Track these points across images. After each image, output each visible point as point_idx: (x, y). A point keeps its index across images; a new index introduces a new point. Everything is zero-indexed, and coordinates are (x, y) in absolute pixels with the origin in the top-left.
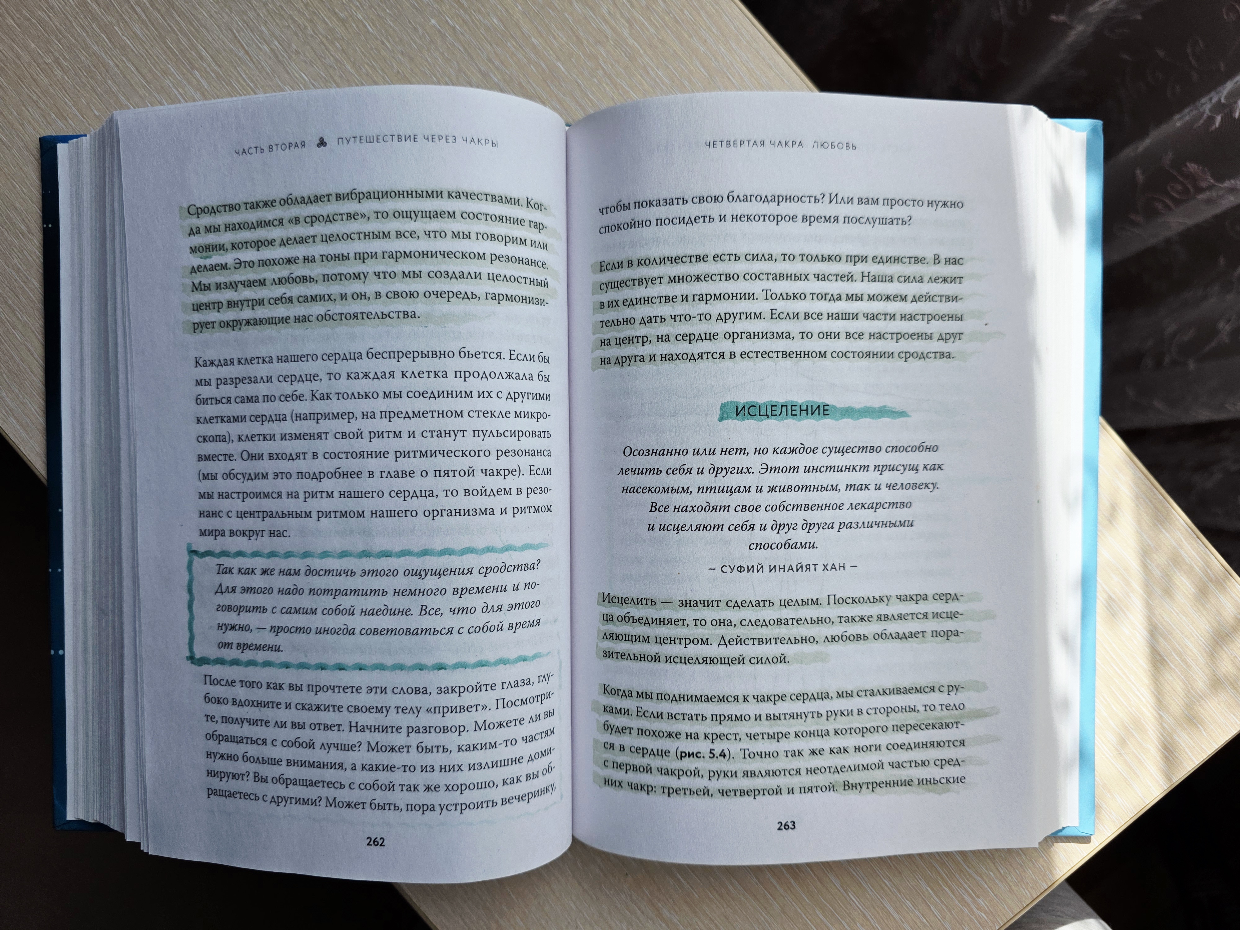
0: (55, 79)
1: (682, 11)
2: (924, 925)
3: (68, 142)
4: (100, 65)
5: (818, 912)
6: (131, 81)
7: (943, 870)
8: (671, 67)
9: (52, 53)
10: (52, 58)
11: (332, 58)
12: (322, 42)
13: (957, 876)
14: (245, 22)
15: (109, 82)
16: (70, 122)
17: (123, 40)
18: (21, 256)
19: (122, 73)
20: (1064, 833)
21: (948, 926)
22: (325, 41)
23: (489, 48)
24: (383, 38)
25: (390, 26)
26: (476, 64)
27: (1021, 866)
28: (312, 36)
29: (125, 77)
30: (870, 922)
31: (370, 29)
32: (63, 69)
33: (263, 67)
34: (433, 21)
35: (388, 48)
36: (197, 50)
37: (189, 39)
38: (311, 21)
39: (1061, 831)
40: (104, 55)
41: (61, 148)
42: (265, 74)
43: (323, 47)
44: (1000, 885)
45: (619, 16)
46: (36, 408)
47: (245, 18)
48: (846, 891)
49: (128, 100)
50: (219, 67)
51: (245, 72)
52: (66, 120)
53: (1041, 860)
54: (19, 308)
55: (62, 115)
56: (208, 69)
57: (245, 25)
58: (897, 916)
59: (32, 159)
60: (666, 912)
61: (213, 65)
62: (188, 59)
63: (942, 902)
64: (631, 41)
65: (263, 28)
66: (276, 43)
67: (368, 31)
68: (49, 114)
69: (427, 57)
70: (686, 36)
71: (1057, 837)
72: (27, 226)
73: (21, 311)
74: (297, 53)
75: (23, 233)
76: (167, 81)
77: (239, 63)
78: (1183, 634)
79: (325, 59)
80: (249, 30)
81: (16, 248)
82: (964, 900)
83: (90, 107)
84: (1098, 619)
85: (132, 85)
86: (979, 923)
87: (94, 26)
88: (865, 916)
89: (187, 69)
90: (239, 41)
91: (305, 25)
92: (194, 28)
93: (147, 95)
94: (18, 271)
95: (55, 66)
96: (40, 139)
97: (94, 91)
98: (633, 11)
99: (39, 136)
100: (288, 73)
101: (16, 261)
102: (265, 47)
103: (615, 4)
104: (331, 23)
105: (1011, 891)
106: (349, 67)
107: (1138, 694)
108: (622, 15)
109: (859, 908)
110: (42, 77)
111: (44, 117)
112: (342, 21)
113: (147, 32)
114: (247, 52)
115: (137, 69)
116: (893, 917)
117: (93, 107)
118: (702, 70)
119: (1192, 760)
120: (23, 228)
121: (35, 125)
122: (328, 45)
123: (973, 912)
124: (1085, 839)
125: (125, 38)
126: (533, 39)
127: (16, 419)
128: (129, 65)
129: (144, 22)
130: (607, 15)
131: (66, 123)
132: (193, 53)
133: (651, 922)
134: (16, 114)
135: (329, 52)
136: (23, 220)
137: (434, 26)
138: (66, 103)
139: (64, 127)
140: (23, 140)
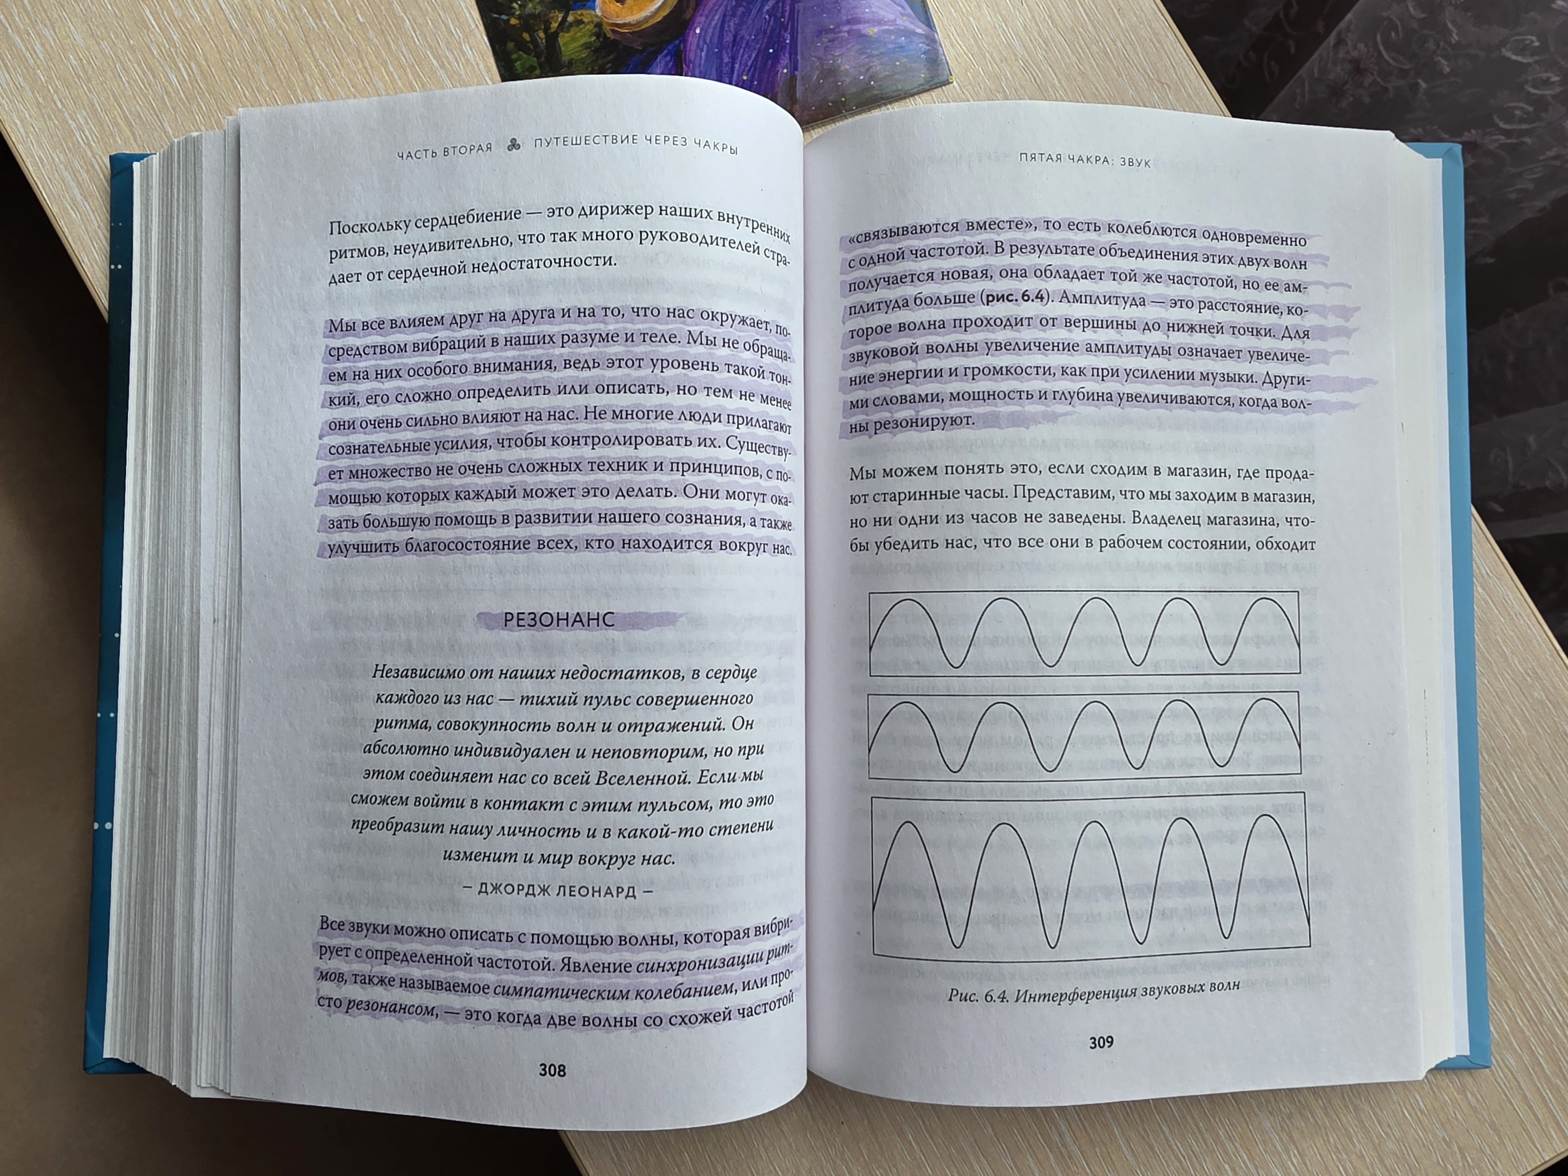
70: (1115, 73)
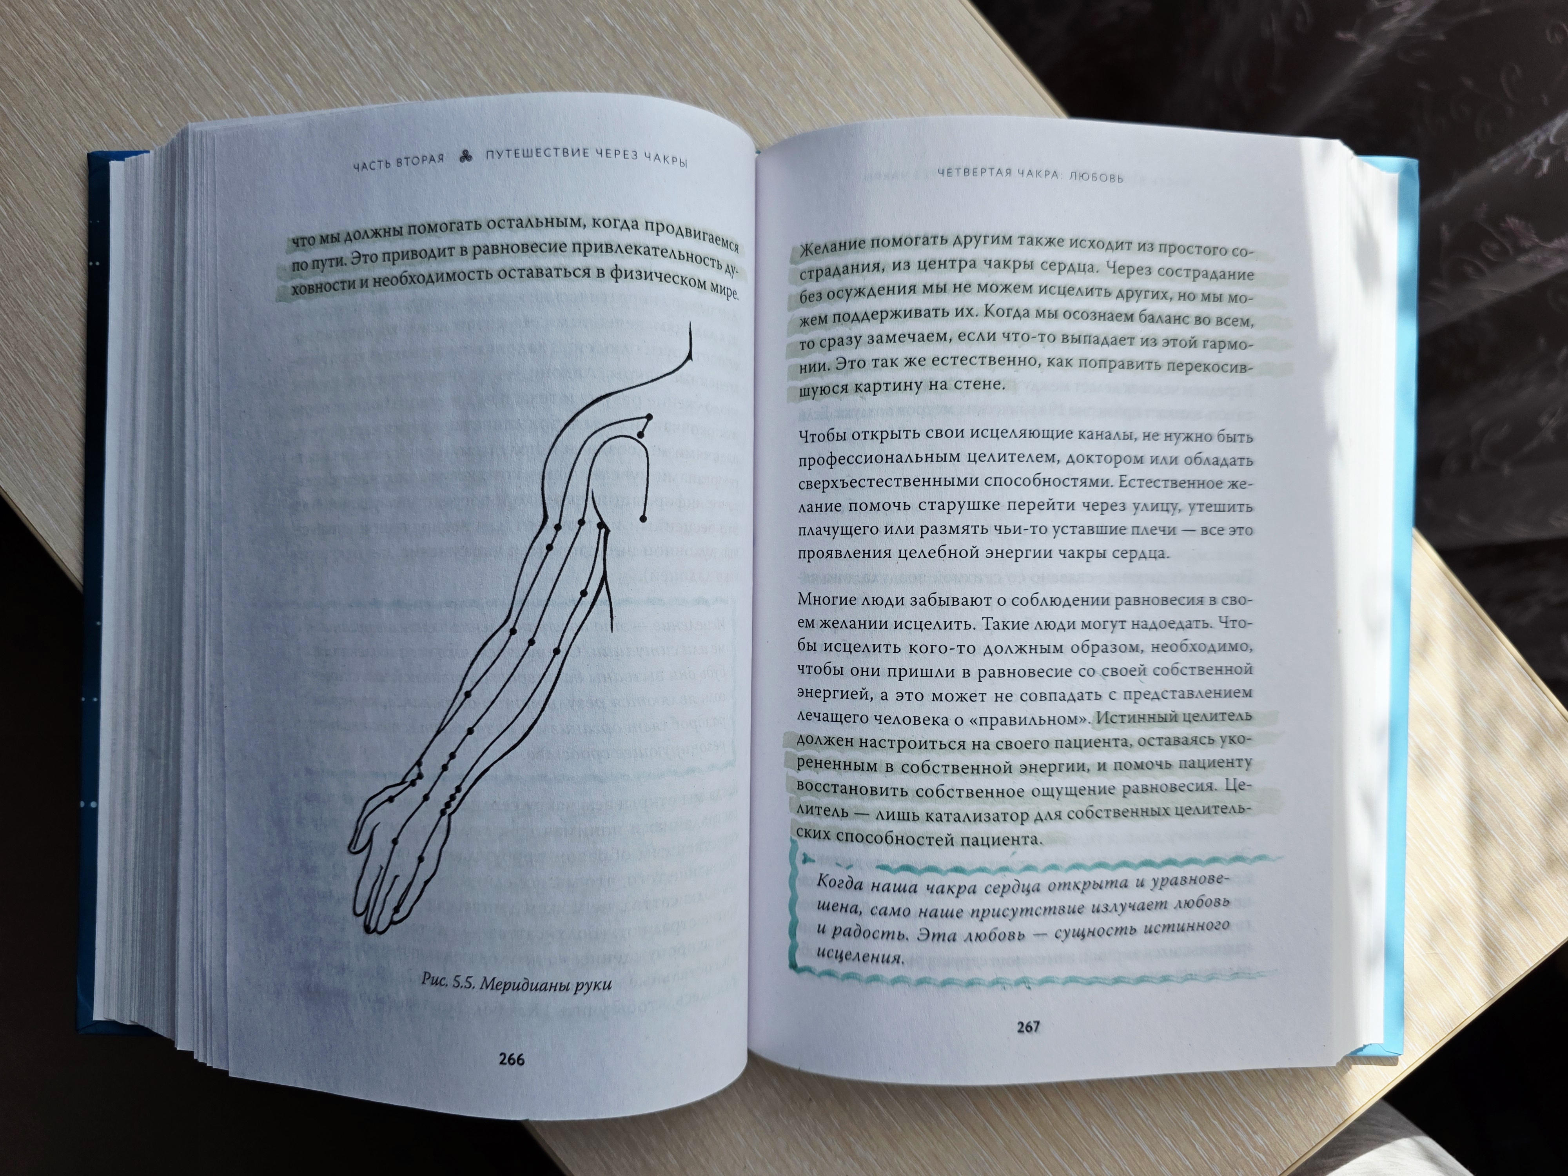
0: (109, 81)
1: (898, 13)
2: (1187, 1168)
3: (123, 160)
4: (167, 64)
5: (1053, 1150)
6: (206, 86)
7: (1211, 1098)
8: (884, 83)
9: (106, 49)
10: (106, 54)
11: (459, 62)
12: (448, 43)
13: (1229, 1106)
14: (350, 14)
15: (177, 85)
16: (127, 134)
17: (196, 34)
18: (58, 302)
19: (193, 74)
20: (1365, 1052)
21: (1217, 1170)
22: (451, 41)
23: (657, 54)
24: (525, 40)
25: (534, 24)
26: (641, 74)
27: (1310, 1093)
28: (434, 34)
29: (197, 79)
30: (1119, 1166)
31: (508, 27)
32: (118, 68)
33: (372, 71)
34: (588, 20)
35: (530, 51)
36: (290, 49)
37: (279, 33)
38: (435, 16)
39: (1361, 1049)
40: (170, 51)
41: (116, 167)
42: (374, 80)
43: (449, 48)
44: (1284, 1118)
45: (820, 19)
46: (71, 493)
47: (351, 9)
48: (1089, 1124)
49: (201, 109)
50: (318, 70)
51: (349, 77)
52: (122, 132)
53: (1335, 1086)
54: (53, 366)
55: (116, 125)
56: (303, 73)
57: (351, 19)
58: (1152, 1157)
59: (77, 179)
60: (859, 1149)
61: (310, 67)
62: (278, 60)
63: (1210, 1139)
64: (834, 49)
65: (374, 23)
66: (390, 42)
67: (506, 30)
68: (100, 124)
69: (579, 63)
70: (903, 44)
71: (1356, 1057)
72: (67, 264)
73: (56, 370)
74: (416, 54)
75: (61, 273)
76: (251, 87)
77: (343, 65)
78: (1514, 801)
79: (451, 63)
80: (355, 25)
81: (52, 290)
82: (1237, 1136)
83: (152, 116)
84: (1410, 782)
85: (205, 90)
86: (1257, 1166)
87: (160, 15)
88: (1112, 1156)
89: (277, 72)
90: (342, 38)
91: (427, 22)
92: (286, 20)
93: (225, 102)
94: (53, 319)
95: (109, 65)
96: (89, 155)
97: (158, 96)
98: (838, 13)
99: (86, 152)
100: (404, 79)
101: (51, 307)
102: (376, 47)
103: (815, 3)
104: (460, 19)
105: (1297, 1126)
106: (480, 74)
107: (1458, 876)
108: (824, 16)
109: (1105, 1147)
110: (93, 76)
111: (93, 127)
112: (474, 17)
113: (226, 24)
114: (352, 52)
115: (212, 69)
116: (1148, 1158)
117: (156, 116)
118: (923, 87)
119: (1524, 961)
120: (62, 265)
121: (82, 137)
122: (455, 46)
123: (1249, 1152)
124: (1391, 1061)
125: (198, 31)
126: (712, 45)
127: (45, 506)
128: (202, 65)
129: (223, 12)
130: (805, 17)
131: (121, 136)
132: (284, 52)
133: (840, 1162)
134: (57, 123)
135: (456, 54)
136: (63, 256)
137: (589, 26)
138: (121, 110)
139: (117, 139)
140: (65, 156)
